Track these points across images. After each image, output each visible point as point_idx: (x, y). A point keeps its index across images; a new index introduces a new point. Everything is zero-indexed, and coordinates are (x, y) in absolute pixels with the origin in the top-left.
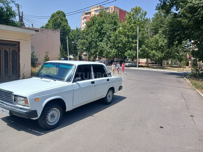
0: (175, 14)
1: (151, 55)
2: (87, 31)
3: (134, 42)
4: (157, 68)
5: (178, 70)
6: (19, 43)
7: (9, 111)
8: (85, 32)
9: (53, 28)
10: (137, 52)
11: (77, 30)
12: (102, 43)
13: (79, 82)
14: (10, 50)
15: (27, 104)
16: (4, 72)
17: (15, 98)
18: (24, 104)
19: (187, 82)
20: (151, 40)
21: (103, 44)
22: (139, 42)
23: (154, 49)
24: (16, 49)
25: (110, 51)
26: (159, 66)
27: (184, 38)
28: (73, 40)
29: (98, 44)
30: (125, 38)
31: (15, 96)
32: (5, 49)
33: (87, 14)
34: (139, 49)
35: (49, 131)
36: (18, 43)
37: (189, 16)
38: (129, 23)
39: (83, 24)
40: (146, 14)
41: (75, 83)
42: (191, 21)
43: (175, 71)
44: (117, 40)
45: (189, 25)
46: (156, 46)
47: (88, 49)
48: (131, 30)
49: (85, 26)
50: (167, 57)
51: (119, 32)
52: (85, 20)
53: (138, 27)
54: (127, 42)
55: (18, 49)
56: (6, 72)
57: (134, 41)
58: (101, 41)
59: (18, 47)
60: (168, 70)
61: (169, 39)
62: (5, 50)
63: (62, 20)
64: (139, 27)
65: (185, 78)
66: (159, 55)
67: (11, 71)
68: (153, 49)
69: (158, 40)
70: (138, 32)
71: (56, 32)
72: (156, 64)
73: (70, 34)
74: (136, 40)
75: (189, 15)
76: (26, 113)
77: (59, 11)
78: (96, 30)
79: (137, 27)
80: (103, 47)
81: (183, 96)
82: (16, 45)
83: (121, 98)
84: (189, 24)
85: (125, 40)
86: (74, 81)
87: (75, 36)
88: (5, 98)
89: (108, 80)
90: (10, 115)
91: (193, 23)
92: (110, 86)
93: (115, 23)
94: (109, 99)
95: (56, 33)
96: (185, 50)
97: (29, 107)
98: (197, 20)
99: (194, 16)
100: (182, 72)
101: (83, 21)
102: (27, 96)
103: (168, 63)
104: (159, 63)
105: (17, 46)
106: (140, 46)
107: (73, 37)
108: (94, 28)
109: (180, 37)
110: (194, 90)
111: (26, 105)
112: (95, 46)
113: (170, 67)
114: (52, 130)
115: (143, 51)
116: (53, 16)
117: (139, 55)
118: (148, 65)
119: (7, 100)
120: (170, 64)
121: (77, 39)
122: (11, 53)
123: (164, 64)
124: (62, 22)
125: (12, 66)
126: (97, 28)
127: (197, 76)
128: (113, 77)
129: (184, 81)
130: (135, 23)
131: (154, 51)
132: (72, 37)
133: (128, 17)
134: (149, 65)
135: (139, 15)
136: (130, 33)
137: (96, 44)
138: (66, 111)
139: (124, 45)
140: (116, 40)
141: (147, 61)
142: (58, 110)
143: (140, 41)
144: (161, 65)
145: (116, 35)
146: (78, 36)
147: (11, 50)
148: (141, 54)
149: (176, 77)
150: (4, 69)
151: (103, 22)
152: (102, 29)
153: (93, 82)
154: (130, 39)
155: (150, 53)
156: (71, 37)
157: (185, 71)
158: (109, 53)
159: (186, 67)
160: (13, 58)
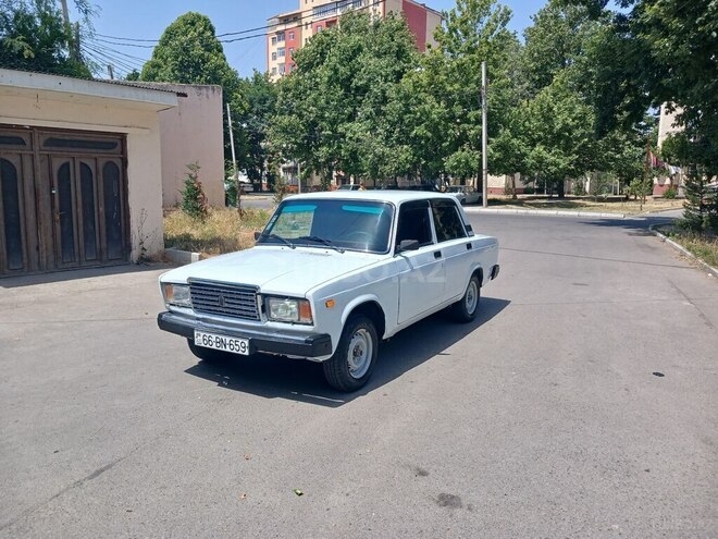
0: (621, 18)
1: (529, 161)
2: (298, 83)
3: (473, 119)
4: (550, 206)
5: (621, 208)
6: (123, 137)
7: (247, 342)
8: (290, 85)
9: (176, 79)
10: (481, 156)
11: (257, 79)
12: (355, 126)
13: (409, 254)
14: (96, 161)
15: (305, 316)
16: (81, 239)
17: (264, 301)
18: (295, 319)
19: (672, 246)
20: (528, 109)
21: (357, 128)
22: (488, 119)
23: (540, 139)
24: (115, 161)
25: (383, 153)
26: (550, 198)
27: (651, 97)
28: (245, 118)
29: (340, 129)
30: (437, 106)
31: (265, 296)
32: (82, 161)
33: (286, 20)
34: (488, 142)
35: (353, 395)
36: (122, 140)
37: (677, 27)
38: (452, 52)
39: (274, 58)
40: (508, 19)
41: (399, 258)
42: (683, 43)
43: (616, 212)
44: (410, 112)
45: (677, 58)
46: (544, 131)
47: (304, 150)
48: (456, 74)
49: (281, 65)
50: (582, 166)
51: (416, 85)
52: (282, 44)
53: (483, 66)
54: (445, 119)
55: (122, 159)
56: (89, 235)
57: (472, 115)
58: (351, 118)
59: (122, 153)
60: (587, 211)
61: (600, 104)
62: (82, 164)
63: (208, 48)
64: (486, 66)
65: (661, 235)
66: (557, 159)
67: (104, 232)
68: (533, 140)
69: (550, 109)
70: (483, 84)
71: (211, 92)
72: (540, 191)
73: (237, 97)
74: (479, 112)
75: (676, 24)
76: (306, 341)
77: (190, 13)
78: (330, 78)
79: (479, 66)
80: (358, 140)
81: (679, 291)
82: (114, 145)
83: (497, 306)
84: (677, 53)
85: (438, 110)
86: (397, 252)
87: (251, 102)
88: (226, 305)
89: (469, 246)
90: (250, 351)
91: (692, 50)
92: (473, 264)
93: (400, 54)
94: (470, 307)
95: (208, 97)
96: (639, 139)
97: (312, 324)
98: (704, 39)
99: (696, 26)
100: (641, 215)
101: (273, 49)
102: (309, 295)
103: (580, 188)
104: (552, 188)
105: (118, 148)
106: (492, 132)
107: (247, 105)
108: (323, 73)
109: (636, 96)
110: (705, 270)
111: (303, 320)
112: (328, 137)
113: (593, 200)
114: (360, 392)
115: (503, 148)
116: (171, 34)
117: (488, 165)
118: (515, 197)
119: (232, 311)
120: (587, 189)
121: (260, 114)
122: (101, 173)
123: (569, 193)
124: (206, 54)
125: (106, 217)
126: (336, 71)
127: (703, 225)
128: (477, 237)
129: (660, 245)
130: (471, 50)
131: (539, 148)
132: (243, 108)
133: (447, 30)
134: (519, 196)
135: (486, 22)
136: (457, 86)
137: (334, 131)
138: (384, 337)
139: (434, 128)
140: (405, 113)
141: (511, 182)
142: (368, 334)
143: (489, 115)
144: (561, 196)
145: (407, 97)
146: (263, 101)
147: (101, 164)
148: (498, 159)
149: (630, 234)
150: (81, 229)
151: (358, 50)
152: (353, 73)
153: (437, 254)
154: (458, 110)
155: (525, 155)
156: (241, 105)
157: (648, 214)
158: (381, 159)
159: (647, 198)
160: (107, 188)
